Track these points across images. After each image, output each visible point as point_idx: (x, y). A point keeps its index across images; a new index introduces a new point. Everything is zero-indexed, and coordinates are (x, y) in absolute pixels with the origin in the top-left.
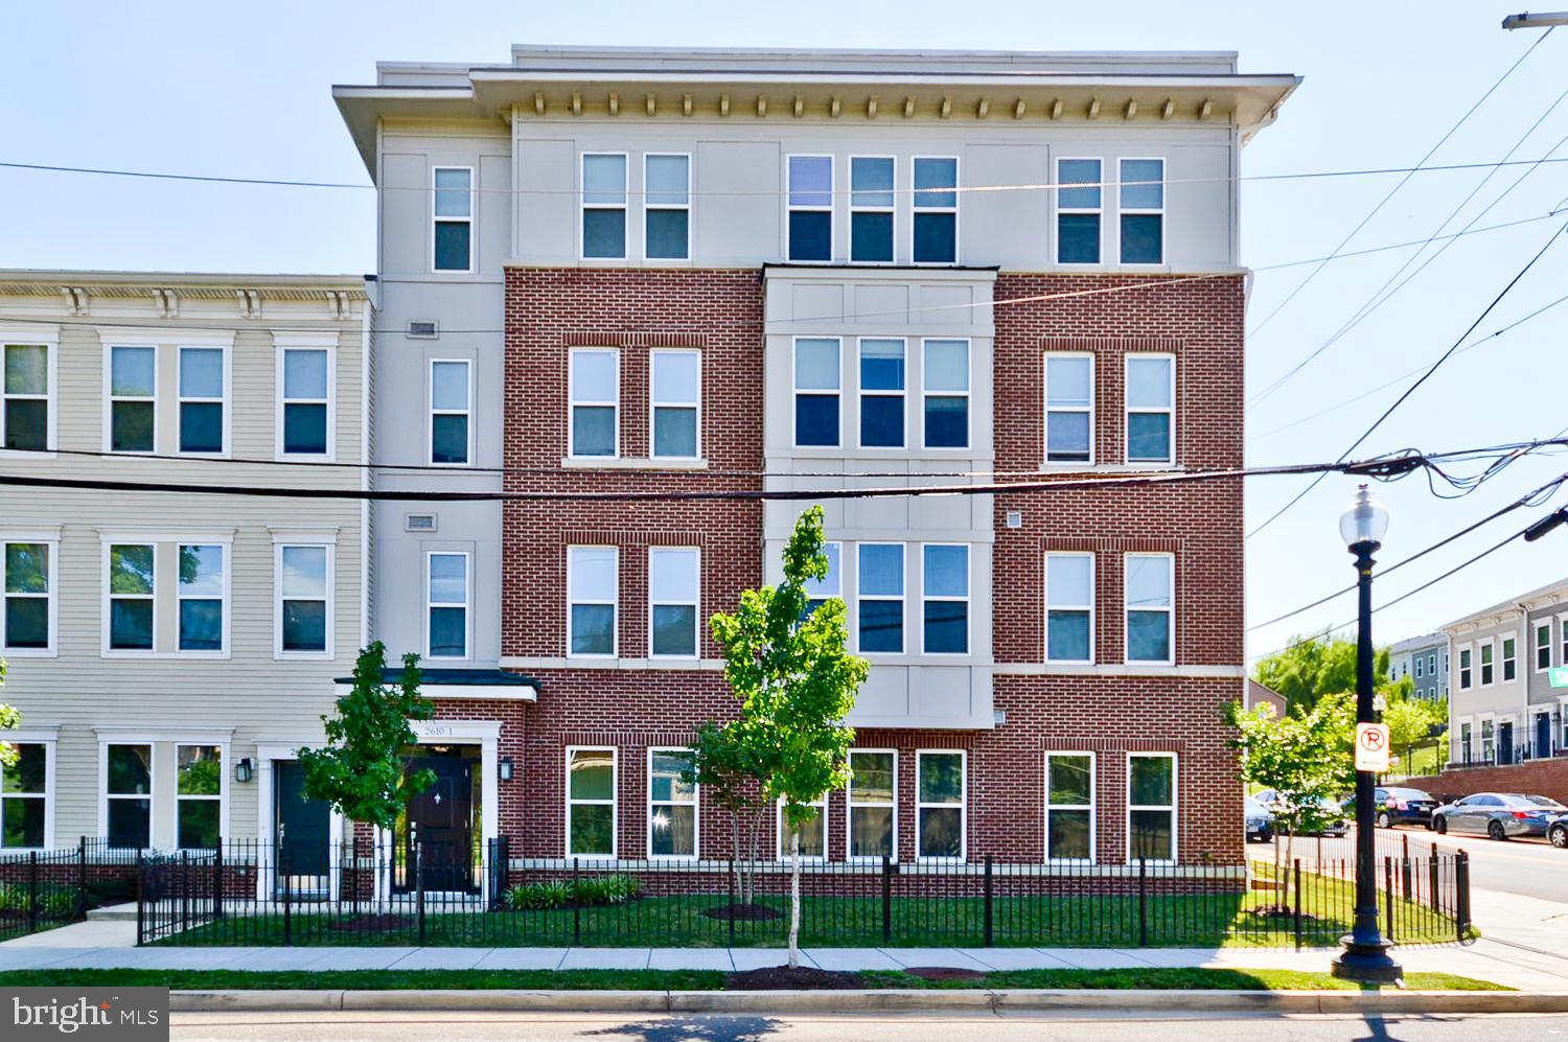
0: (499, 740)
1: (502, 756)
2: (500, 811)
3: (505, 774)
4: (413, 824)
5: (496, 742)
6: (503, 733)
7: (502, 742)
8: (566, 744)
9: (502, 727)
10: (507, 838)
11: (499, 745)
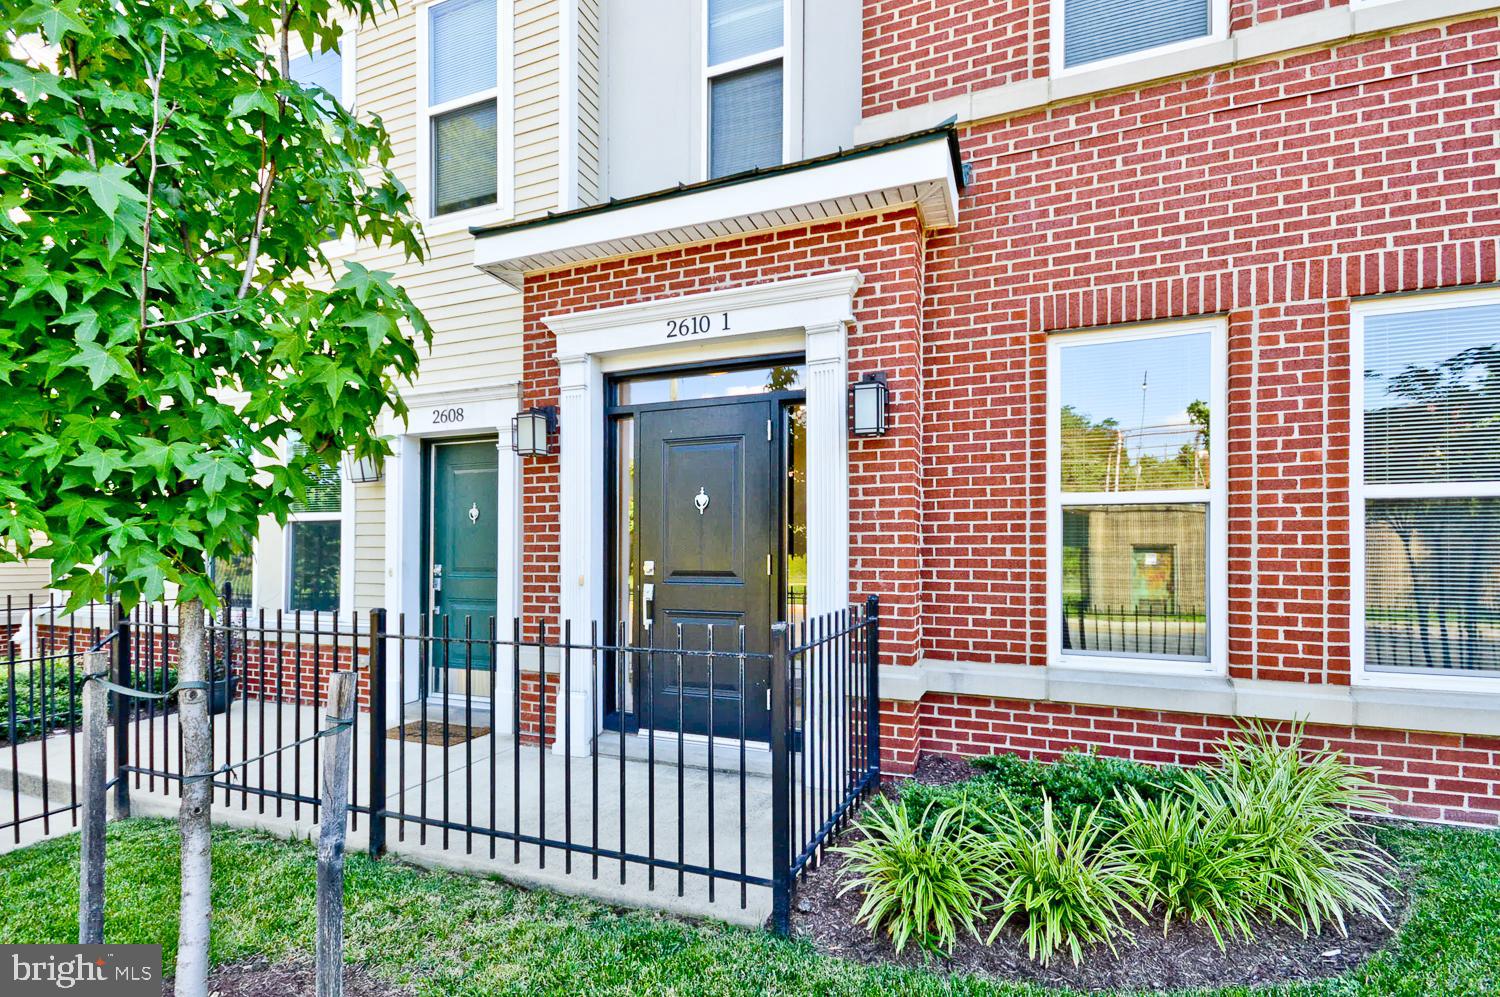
0: (852, 330)
1: (861, 373)
2: (853, 528)
3: (868, 416)
4: (648, 567)
5: (842, 336)
6: (861, 309)
7: (860, 334)
8: (1049, 331)
9: (861, 292)
10: (873, 607)
11: (851, 342)
